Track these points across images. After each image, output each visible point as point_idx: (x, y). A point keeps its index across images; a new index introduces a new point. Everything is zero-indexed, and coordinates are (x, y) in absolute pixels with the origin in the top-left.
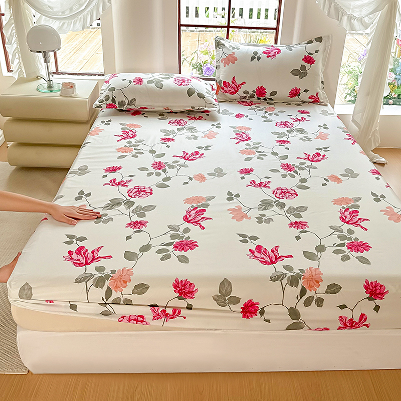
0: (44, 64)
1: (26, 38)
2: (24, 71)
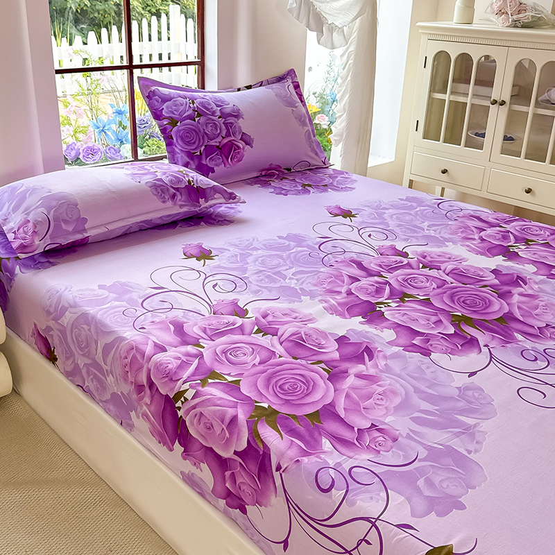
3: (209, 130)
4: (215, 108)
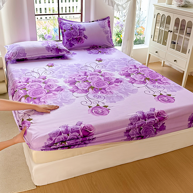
3: (74, 33)
4: (78, 27)
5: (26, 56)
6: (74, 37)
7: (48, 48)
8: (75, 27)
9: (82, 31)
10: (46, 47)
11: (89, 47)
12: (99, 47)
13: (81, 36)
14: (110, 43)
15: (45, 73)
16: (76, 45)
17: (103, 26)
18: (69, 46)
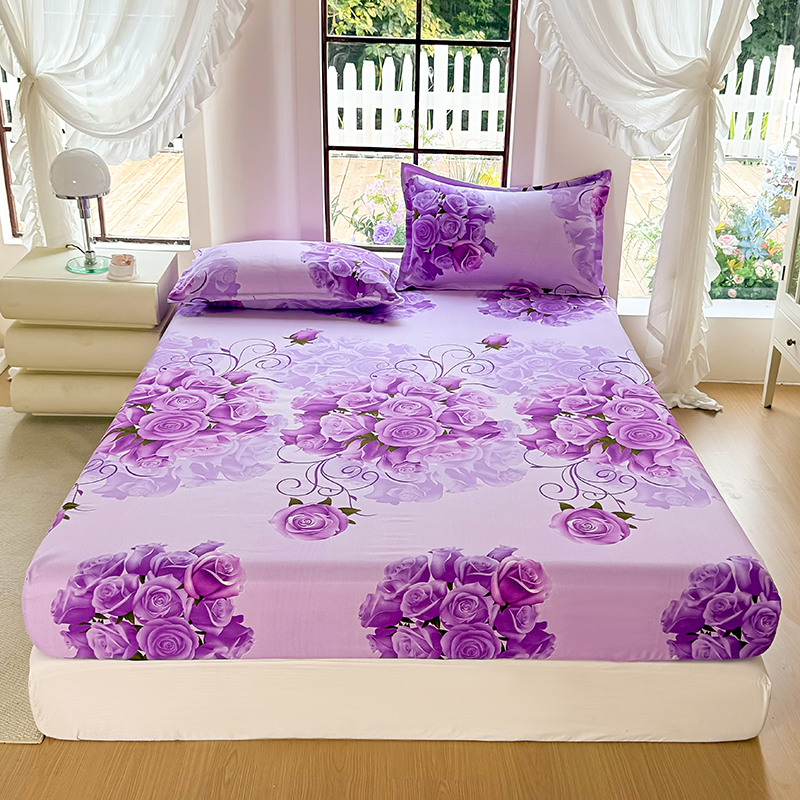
0: (80, 221)
1: (48, 172)
2: (44, 235)
3: (446, 229)
5: (236, 294)
6: (445, 243)
7: (320, 274)
8: (455, 206)
9: (477, 222)
10: (312, 266)
11: (500, 288)
12: (542, 292)
13: (471, 241)
14: (590, 280)
15: (259, 365)
16: (449, 272)
17: (570, 210)
18: (422, 274)
